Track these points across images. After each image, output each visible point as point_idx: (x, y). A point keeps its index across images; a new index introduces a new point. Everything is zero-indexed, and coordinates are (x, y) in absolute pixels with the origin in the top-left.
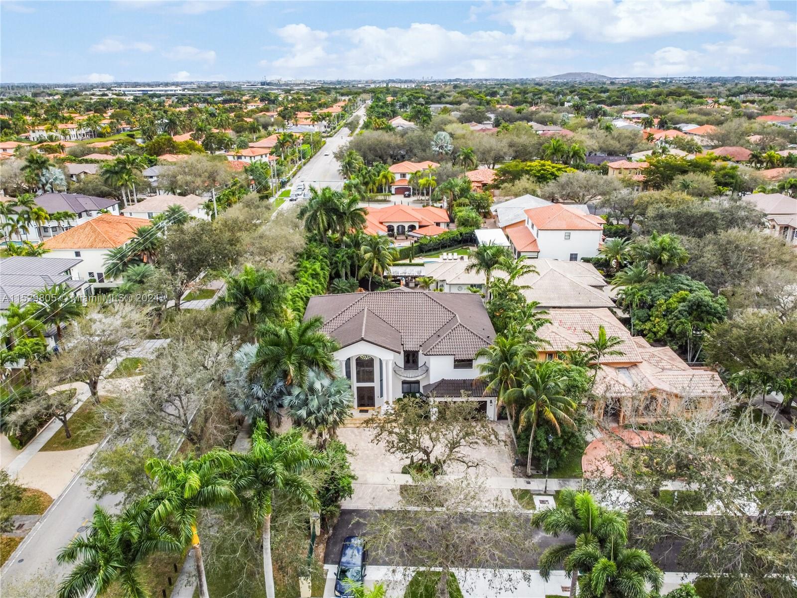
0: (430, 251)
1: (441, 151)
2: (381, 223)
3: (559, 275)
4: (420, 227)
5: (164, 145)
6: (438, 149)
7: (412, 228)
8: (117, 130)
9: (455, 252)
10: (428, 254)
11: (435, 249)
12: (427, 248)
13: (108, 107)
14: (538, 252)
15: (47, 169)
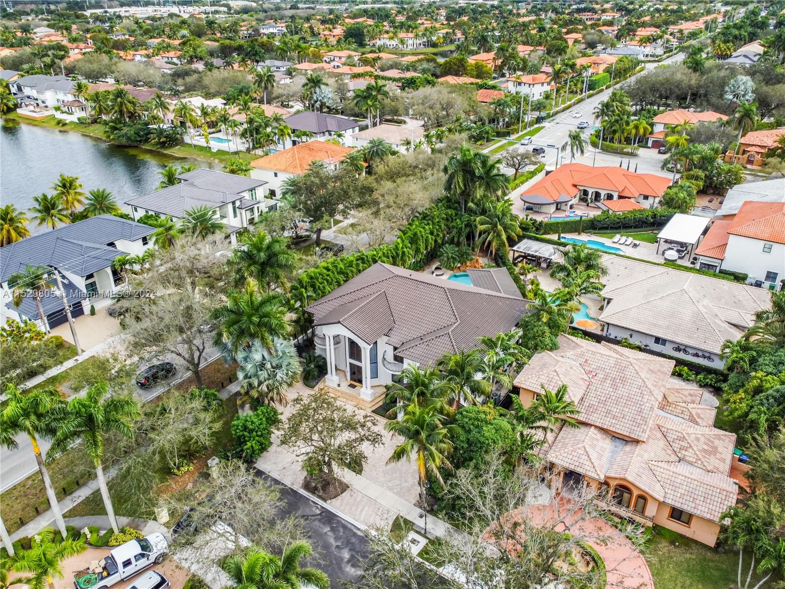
0: (606, 228)
1: (735, 100)
2: (575, 186)
3: (688, 299)
4: (620, 197)
5: (455, 64)
6: (731, 97)
7: (610, 197)
8: (451, 40)
9: (631, 236)
10: (601, 231)
11: (612, 228)
12: (600, 225)
13: (462, 14)
14: (722, 260)
15: (320, 87)
